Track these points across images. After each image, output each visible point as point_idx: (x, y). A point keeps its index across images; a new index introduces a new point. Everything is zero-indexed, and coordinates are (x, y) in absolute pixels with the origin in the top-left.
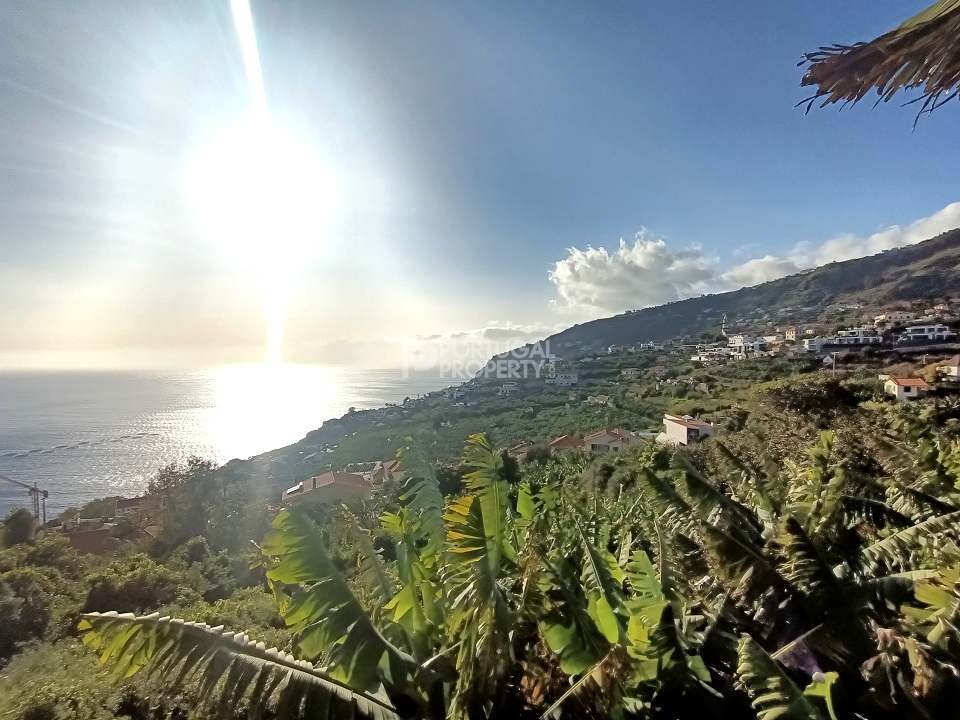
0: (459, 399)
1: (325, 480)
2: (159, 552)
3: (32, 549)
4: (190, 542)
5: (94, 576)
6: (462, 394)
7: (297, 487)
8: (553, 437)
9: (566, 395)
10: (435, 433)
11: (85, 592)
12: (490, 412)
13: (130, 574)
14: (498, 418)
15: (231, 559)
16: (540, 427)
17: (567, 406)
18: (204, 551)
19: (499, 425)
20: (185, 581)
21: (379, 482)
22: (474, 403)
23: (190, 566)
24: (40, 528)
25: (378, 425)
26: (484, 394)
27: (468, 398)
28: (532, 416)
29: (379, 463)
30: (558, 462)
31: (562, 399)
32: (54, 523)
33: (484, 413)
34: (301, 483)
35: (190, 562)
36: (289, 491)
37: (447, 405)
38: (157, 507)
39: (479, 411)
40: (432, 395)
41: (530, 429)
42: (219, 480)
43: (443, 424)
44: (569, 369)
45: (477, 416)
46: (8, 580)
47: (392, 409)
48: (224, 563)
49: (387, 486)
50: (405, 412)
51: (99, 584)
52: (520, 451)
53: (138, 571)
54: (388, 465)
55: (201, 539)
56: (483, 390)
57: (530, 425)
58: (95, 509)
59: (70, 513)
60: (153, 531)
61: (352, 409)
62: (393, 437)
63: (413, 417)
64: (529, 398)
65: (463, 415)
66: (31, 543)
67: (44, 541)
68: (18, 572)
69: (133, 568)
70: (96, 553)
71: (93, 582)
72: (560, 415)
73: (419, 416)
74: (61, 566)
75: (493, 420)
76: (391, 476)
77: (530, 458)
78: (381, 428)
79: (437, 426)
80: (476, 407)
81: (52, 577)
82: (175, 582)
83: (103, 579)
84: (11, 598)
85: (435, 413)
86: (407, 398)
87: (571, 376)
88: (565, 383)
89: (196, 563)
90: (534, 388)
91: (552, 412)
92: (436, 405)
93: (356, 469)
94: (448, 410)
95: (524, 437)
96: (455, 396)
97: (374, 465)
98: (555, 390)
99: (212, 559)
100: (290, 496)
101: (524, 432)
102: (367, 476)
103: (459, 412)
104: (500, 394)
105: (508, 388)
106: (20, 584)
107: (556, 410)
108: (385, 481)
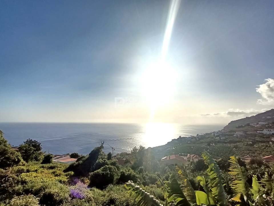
0: (217, 136)
1: (173, 157)
2: (133, 168)
3: (112, 161)
4: (140, 167)
5: (121, 171)
6: (218, 134)
8: (264, 156)
9: (269, 138)
10: (208, 147)
11: (120, 174)
12: (230, 142)
13: (128, 172)
14: (236, 144)
15: (149, 175)
16: (256, 150)
17: (271, 143)
18: (143, 171)
19: (236, 147)
20: (139, 178)
21: (189, 161)
22: (224, 138)
24: (113, 157)
27: (221, 136)
28: (251, 145)
29: (189, 154)
31: (268, 139)
32: (115, 156)
33: (228, 142)
34: (166, 157)
36: (163, 158)
37: (212, 138)
38: (133, 157)
39: (226, 141)
40: (207, 134)
41: (251, 151)
42: (146, 152)
43: (211, 144)
44: (270, 127)
45: (226, 143)
47: (193, 137)
48: (147, 175)
49: (192, 163)
50: (197, 139)
51: (122, 173)
52: (246, 158)
53: (130, 172)
54: (192, 156)
55: (142, 167)
56: (228, 133)
57: (251, 149)
58: (122, 155)
59: (118, 154)
60: (132, 163)
61: (180, 137)
63: (200, 141)
64: (250, 138)
65: (219, 142)
67: (114, 160)
68: (110, 166)
69: (129, 171)
70: (122, 165)
72: (267, 146)
73: (202, 141)
74: (116, 167)
75: (232, 145)
76: (193, 160)
77: (252, 162)
78: (189, 143)
79: (209, 145)
80: (225, 140)
81: (115, 169)
82: (137, 177)
83: (123, 172)
84: (108, 172)
85: (208, 140)
86: (198, 134)
87: (272, 130)
88: (268, 133)
89: (141, 174)
90: (251, 134)
91: (262, 145)
92: (209, 137)
93: (182, 155)
94: (213, 140)
95: (248, 154)
96: (216, 135)
97: (187, 155)
98: (262, 136)
99: (145, 173)
100: (163, 160)
101: (248, 152)
102: (185, 158)
103: (217, 141)
104: (235, 135)
105: (239, 133)
106: (110, 169)
107: (264, 144)
108: (191, 161)
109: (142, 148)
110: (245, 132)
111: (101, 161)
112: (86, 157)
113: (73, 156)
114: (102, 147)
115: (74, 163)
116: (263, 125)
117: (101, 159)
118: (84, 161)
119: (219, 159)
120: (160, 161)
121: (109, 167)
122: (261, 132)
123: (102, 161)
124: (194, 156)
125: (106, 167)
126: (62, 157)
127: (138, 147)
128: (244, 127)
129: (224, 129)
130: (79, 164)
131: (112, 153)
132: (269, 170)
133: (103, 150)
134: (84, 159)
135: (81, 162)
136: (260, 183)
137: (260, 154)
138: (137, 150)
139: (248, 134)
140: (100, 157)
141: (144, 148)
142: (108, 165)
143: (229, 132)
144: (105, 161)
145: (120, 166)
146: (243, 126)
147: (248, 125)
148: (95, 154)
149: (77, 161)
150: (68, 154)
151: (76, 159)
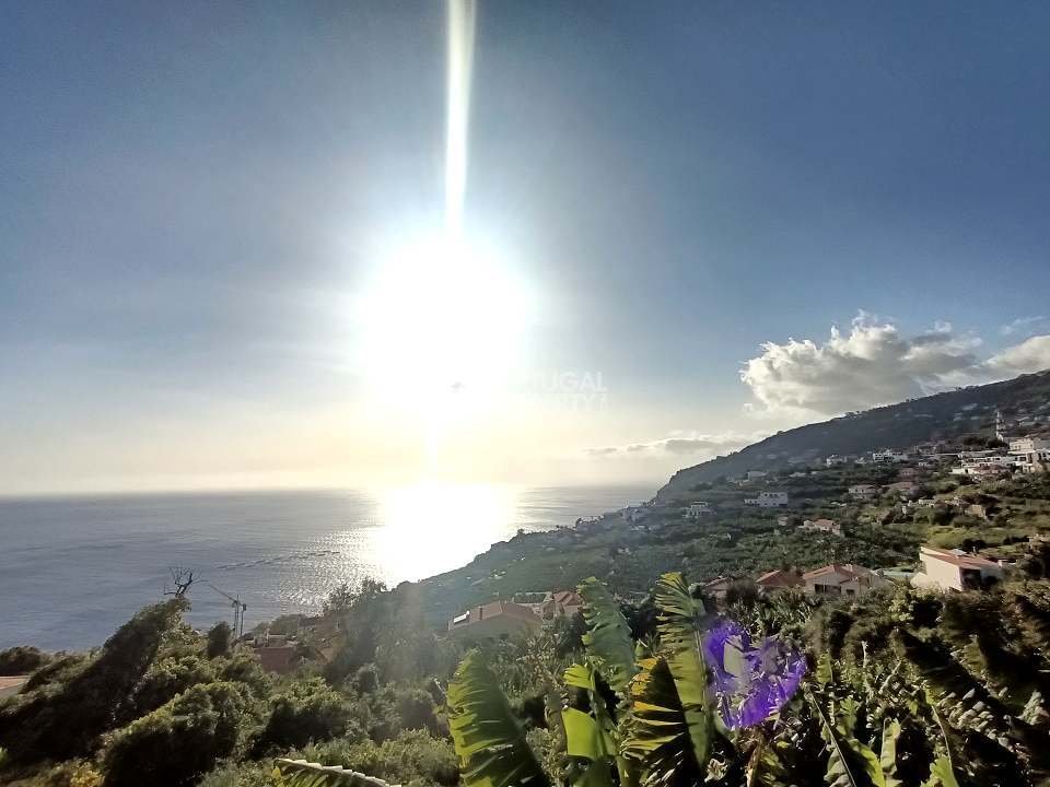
0: (639, 522)
1: (493, 610)
2: (333, 676)
3: (229, 662)
4: (362, 670)
5: (276, 697)
6: (641, 515)
7: (464, 617)
8: (760, 573)
9: (772, 518)
10: (612, 561)
11: (268, 714)
12: (677, 538)
13: (307, 699)
14: (689, 544)
15: (398, 693)
16: (741, 559)
17: (777, 532)
18: (373, 683)
19: (690, 554)
20: (355, 715)
21: (550, 617)
22: (658, 527)
23: (360, 697)
24: (236, 642)
25: (549, 549)
26: (668, 516)
27: (648, 520)
28: (730, 544)
29: (549, 594)
30: (769, 606)
31: (769, 524)
32: (247, 637)
33: (668, 539)
34: (468, 613)
35: (361, 691)
36: (456, 620)
37: (624, 529)
38: (332, 628)
39: (662, 537)
40: (608, 517)
41: (728, 561)
42: (389, 604)
43: (620, 551)
44: (776, 485)
45: (661, 542)
46: (210, 693)
47: (562, 532)
48: (390, 697)
49: (558, 622)
50: (577, 535)
51: (281, 706)
52: (716, 587)
53: (314, 697)
54: (558, 597)
55: (372, 667)
56: (667, 511)
57: (728, 556)
58: (283, 626)
59: (261, 628)
60: (329, 654)
61: (521, 532)
62: (565, 564)
63: (585, 541)
64: (725, 521)
65: (644, 541)
66: (228, 657)
67: (240, 654)
68: (219, 684)
69: (310, 693)
70: (279, 671)
71: (276, 704)
72: (767, 544)
73: (589, 541)
74: (252, 682)
75: (681, 546)
76: (562, 611)
77: (731, 597)
78: (552, 553)
79: (614, 553)
80: (659, 532)
81: (244, 694)
82: (346, 713)
83: (284, 701)
84: (210, 712)
85: (611, 537)
86: (580, 520)
87: (779, 494)
88: (771, 503)
89: (366, 695)
90: (731, 509)
91: (757, 539)
92: (613, 528)
93: (524, 600)
94: (625, 535)
95: (722, 571)
96: (634, 519)
97: (545, 596)
98: (758, 513)
99: (380, 691)
100: (457, 626)
101: (721, 564)
102: (537, 608)
103: (637, 537)
104: (687, 516)
105: (696, 509)
106: (218, 698)
107: (762, 538)
108: (555, 615)
109: (371, 587)
110: (714, 503)
111: (168, 667)
112: (88, 662)
114: (179, 603)
115: (10, 702)
116: (759, 481)
117: (170, 663)
118: (75, 685)
119: (643, 597)
120: (443, 631)
121: (212, 691)
122: (753, 501)
123: (174, 667)
124: (568, 595)
125: (197, 691)
127: (356, 587)
128: (710, 488)
129: (656, 499)
130: (40, 702)
131: (231, 624)
132: (772, 615)
133: (185, 618)
134: (74, 671)
135: (52, 688)
136: (750, 658)
137: (751, 568)
138: (349, 597)
139: (723, 511)
140: (165, 648)
141: (381, 585)
142: (208, 681)
143: (673, 505)
145: (270, 678)
146: (710, 484)
147: (722, 481)
148: (135, 642)
149: (28, 689)
151: (21, 681)
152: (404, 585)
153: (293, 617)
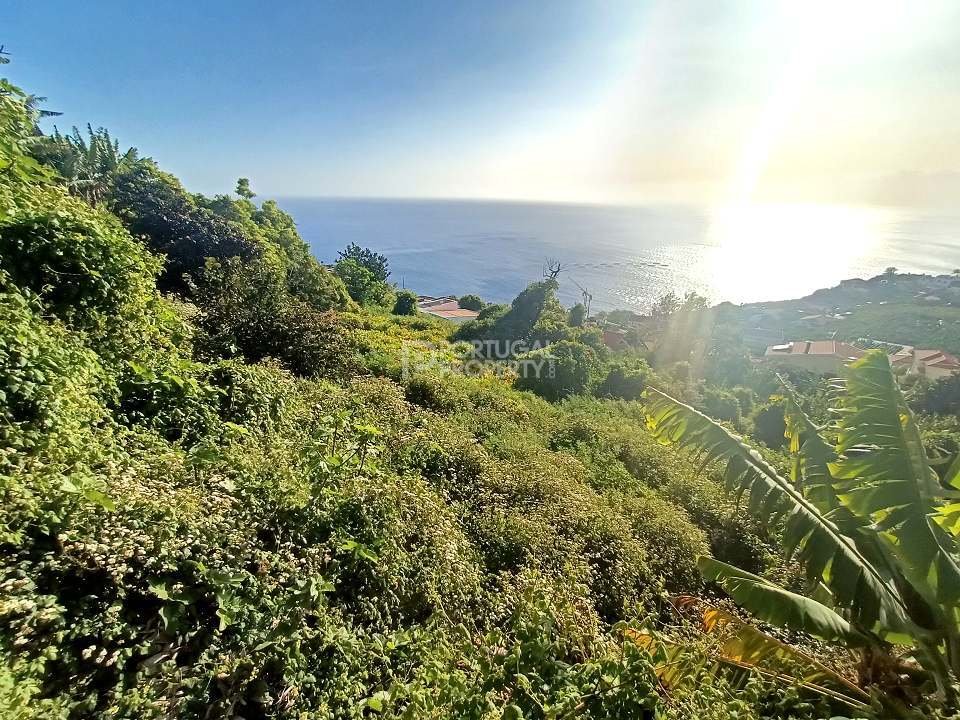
1: (824, 348)
3: (583, 332)
4: (678, 363)
5: (613, 363)
7: (786, 346)
11: (607, 372)
13: (634, 371)
18: (687, 375)
23: (675, 381)
25: (930, 298)
29: (908, 348)
32: (592, 320)
34: (792, 344)
36: (775, 347)
51: (615, 370)
53: (640, 371)
54: (921, 354)
55: (687, 364)
58: (615, 315)
59: (602, 315)
61: (891, 271)
62: (946, 319)
66: (582, 328)
67: (588, 329)
68: (577, 344)
69: (637, 368)
71: (613, 367)
74: (597, 348)
76: (922, 370)
81: (592, 354)
83: (617, 367)
84: (571, 359)
89: (680, 382)
93: (866, 347)
97: (901, 349)
100: (775, 353)
106: (577, 352)
108: (909, 372)
111: (547, 325)
112: (505, 311)
113: (468, 303)
114: (551, 284)
117: (548, 322)
118: (499, 320)
120: (760, 354)
121: (572, 347)
123: (551, 326)
124: (937, 356)
125: (564, 344)
126: (438, 303)
127: (680, 295)
130: (486, 327)
133: (556, 295)
134: (499, 314)
135: (490, 321)
138: (674, 304)
140: (545, 312)
141: (702, 300)
142: (570, 340)
144: (559, 326)
145: (609, 350)
148: (531, 302)
149: (479, 318)
150: (453, 298)
151: (476, 314)
152: (726, 304)
153: (625, 312)
